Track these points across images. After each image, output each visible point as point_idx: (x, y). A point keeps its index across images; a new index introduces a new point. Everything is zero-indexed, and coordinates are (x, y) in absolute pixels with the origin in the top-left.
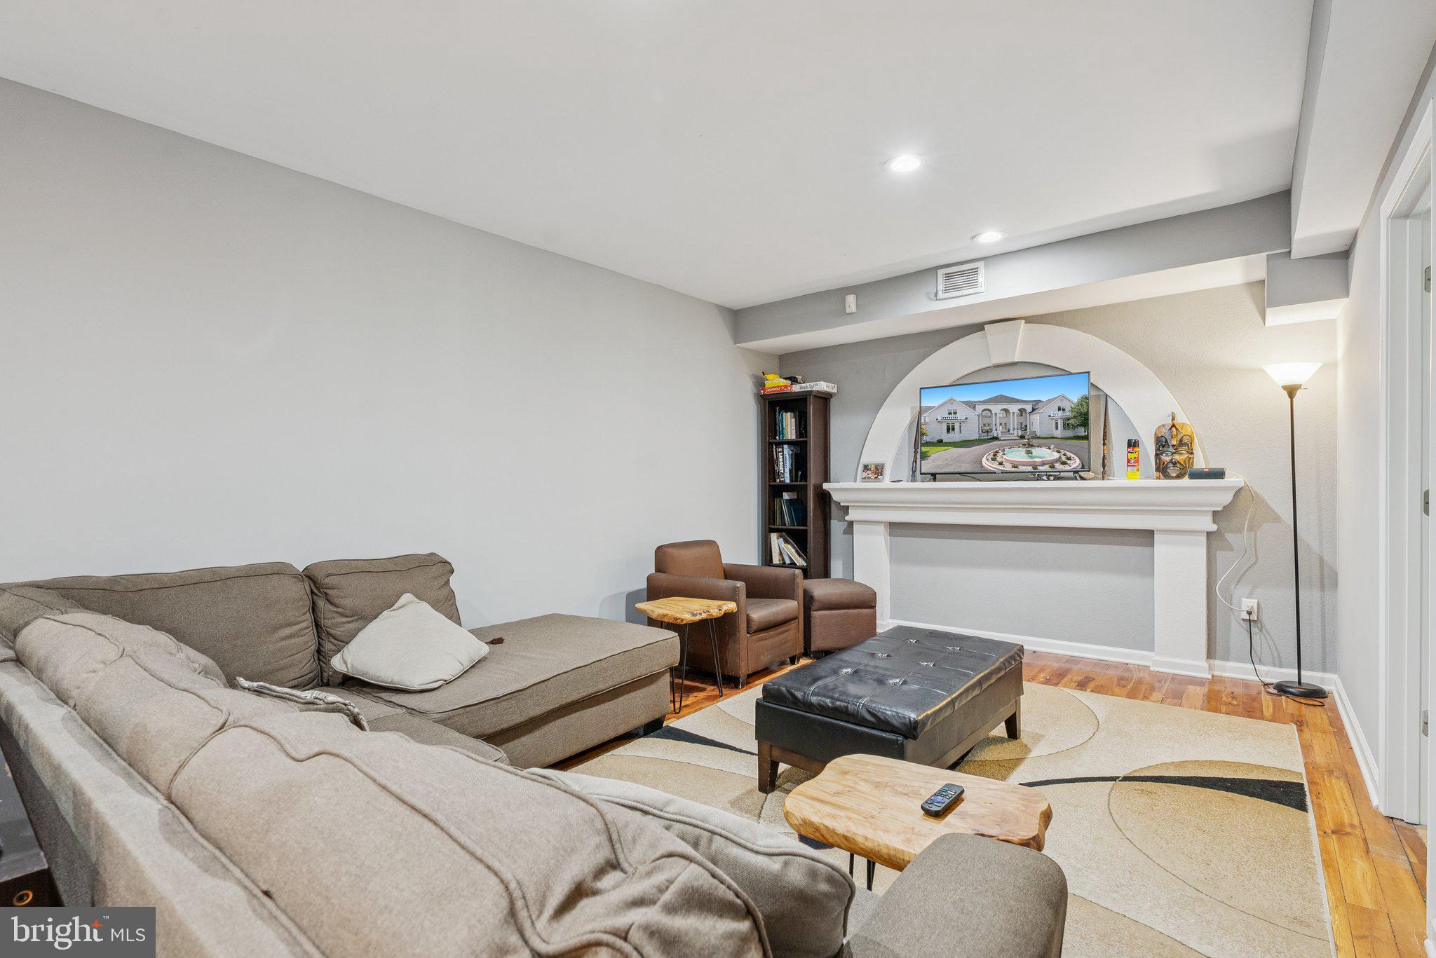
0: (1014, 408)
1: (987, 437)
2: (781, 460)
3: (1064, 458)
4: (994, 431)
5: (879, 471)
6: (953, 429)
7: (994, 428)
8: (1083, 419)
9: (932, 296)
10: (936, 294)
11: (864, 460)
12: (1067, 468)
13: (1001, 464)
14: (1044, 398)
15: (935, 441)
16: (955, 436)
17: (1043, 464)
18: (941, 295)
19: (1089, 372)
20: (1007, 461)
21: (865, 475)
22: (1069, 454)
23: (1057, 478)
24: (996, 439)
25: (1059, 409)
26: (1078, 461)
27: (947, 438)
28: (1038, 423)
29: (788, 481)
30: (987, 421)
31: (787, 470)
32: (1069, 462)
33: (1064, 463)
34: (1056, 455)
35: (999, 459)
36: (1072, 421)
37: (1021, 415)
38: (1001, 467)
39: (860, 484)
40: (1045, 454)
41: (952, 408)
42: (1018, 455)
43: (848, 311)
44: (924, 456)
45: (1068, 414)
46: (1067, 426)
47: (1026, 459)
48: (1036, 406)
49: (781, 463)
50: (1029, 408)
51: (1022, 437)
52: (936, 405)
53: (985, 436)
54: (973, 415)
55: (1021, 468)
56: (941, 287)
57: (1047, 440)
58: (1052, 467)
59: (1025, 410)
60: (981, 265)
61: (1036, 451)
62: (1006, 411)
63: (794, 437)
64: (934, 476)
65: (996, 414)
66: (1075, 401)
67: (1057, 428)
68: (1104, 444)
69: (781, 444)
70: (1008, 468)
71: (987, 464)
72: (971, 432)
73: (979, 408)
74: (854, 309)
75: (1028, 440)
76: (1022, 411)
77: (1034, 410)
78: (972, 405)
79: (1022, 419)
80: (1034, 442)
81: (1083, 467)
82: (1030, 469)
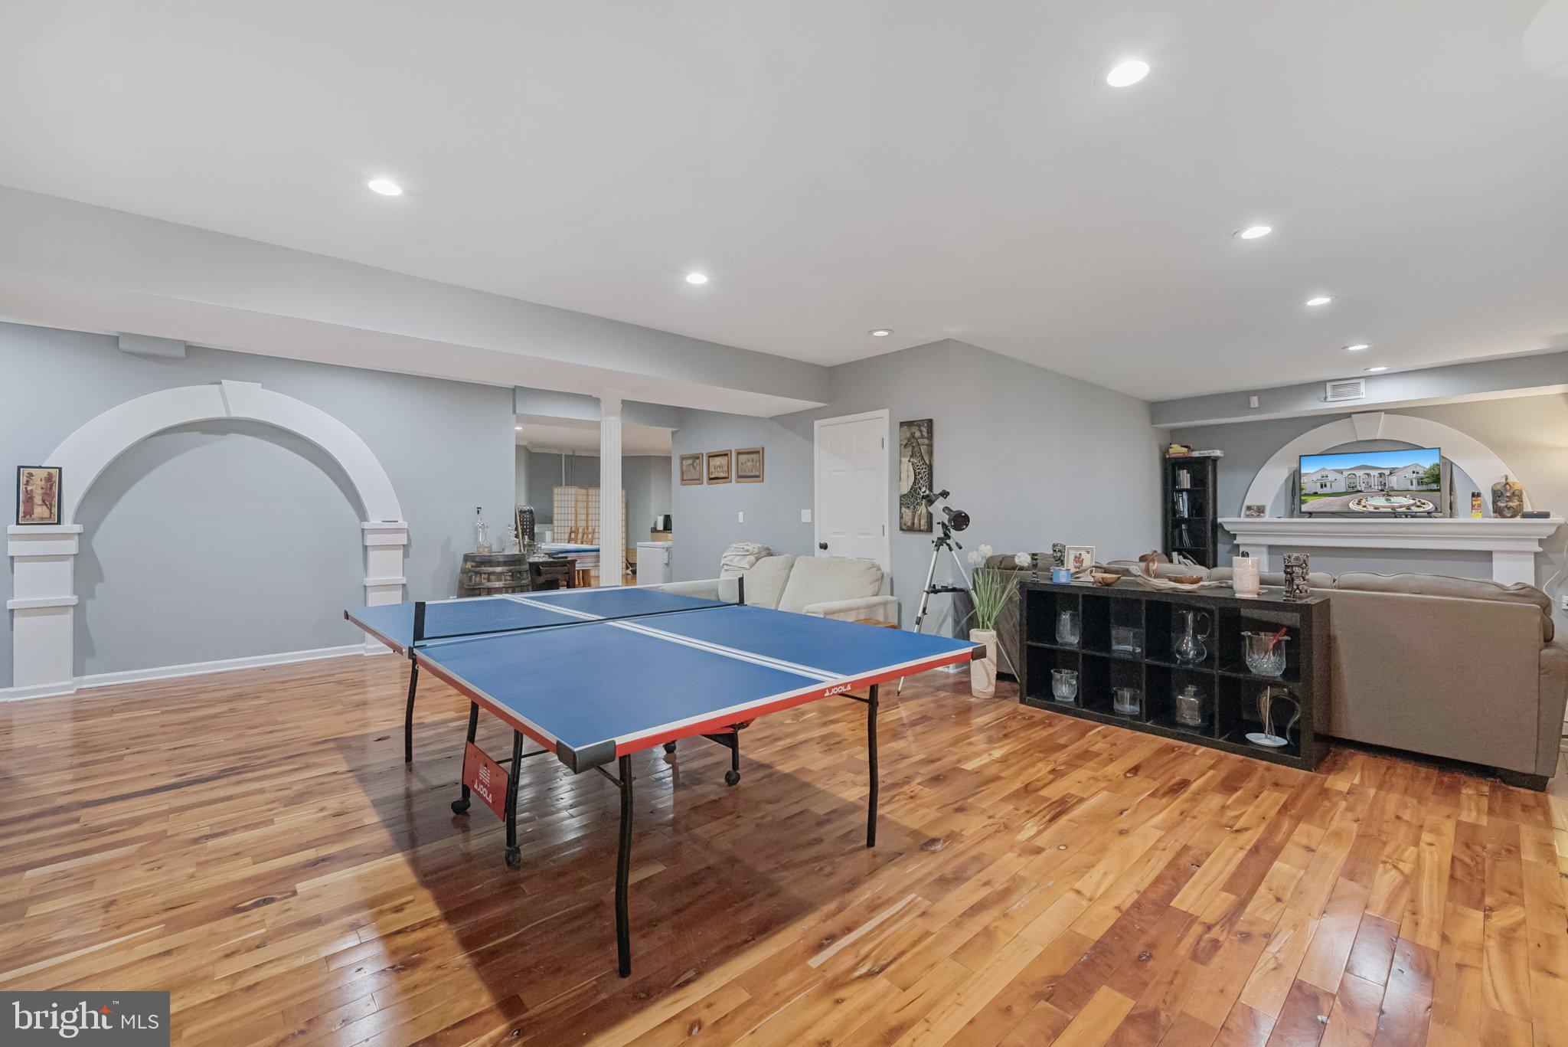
0: (1375, 473)
1: (1352, 490)
2: (1181, 502)
3: (1418, 504)
4: (1358, 486)
5: (1260, 510)
6: (1326, 486)
7: (1358, 484)
8: (1437, 479)
9: (1322, 399)
10: (1326, 398)
11: (1247, 503)
12: (1421, 510)
13: (1364, 507)
14: (1400, 465)
15: (1312, 493)
16: (1327, 490)
17: (1401, 507)
18: (1329, 399)
19: (1440, 448)
20: (1370, 505)
21: (1248, 513)
22: (1423, 501)
23: (1413, 517)
24: (1361, 491)
25: (1414, 472)
26: (1431, 505)
27: (1320, 491)
28: (1394, 482)
29: (1186, 516)
30: (1352, 481)
31: (1186, 509)
32: (1424, 506)
33: (1418, 506)
34: (1412, 502)
35: (1363, 503)
36: (1425, 480)
37: (1381, 477)
38: (1365, 509)
39: (1243, 519)
40: (1399, 501)
41: (1325, 474)
42: (1380, 502)
43: (1252, 406)
44: (1302, 502)
45: (1421, 475)
46: (1420, 482)
47: (1386, 504)
48: (1392, 472)
49: (1181, 504)
50: (1387, 472)
51: (1382, 490)
52: (1312, 471)
53: (1350, 490)
54: (1341, 478)
55: (1381, 510)
56: (1329, 394)
57: (1403, 492)
58: (1409, 508)
59: (1384, 474)
60: (1362, 381)
61: (1393, 499)
62: (1368, 475)
63: (1189, 487)
64: (1310, 514)
65: (1359, 477)
66: (1428, 467)
67: (1412, 485)
68: (1451, 494)
69: (1181, 491)
70: (1371, 509)
71: (1353, 506)
72: (1341, 487)
73: (1346, 474)
74: (1257, 405)
75: (1386, 492)
76: (1381, 475)
77: (1391, 473)
78: (1341, 472)
79: (1381, 479)
80: (1392, 493)
81: (1436, 509)
82: (1389, 510)
